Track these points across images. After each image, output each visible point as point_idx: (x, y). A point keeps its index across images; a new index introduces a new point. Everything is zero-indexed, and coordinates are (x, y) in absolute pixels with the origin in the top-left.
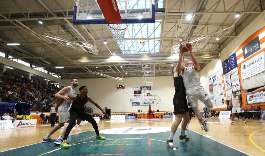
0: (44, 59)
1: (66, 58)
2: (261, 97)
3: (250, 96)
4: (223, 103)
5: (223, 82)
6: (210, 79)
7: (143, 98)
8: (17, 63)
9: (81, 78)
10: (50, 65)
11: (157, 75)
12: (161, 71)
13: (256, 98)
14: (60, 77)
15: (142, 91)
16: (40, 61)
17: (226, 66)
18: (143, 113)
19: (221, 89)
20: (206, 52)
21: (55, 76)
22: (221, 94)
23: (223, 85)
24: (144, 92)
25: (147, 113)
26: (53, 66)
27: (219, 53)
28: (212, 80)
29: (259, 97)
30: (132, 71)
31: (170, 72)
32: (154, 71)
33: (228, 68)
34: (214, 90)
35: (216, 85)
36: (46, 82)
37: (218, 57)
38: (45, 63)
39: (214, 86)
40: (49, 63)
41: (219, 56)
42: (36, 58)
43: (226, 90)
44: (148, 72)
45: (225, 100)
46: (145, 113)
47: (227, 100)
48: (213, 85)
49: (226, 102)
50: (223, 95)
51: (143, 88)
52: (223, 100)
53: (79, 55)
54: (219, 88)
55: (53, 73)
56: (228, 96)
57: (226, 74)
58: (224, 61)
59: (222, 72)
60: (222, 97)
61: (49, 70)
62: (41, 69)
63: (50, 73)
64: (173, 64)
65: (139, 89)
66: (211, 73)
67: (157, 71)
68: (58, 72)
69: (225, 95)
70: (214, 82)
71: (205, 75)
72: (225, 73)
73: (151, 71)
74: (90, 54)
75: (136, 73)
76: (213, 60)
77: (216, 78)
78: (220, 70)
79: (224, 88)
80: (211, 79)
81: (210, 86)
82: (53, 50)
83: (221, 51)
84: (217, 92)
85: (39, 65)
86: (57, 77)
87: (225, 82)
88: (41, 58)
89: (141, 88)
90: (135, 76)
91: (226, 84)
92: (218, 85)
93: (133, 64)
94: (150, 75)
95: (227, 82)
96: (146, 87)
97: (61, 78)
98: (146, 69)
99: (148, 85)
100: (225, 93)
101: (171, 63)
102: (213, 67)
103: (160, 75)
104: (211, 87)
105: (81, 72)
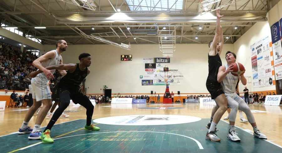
0: (18, 15)
1: (50, 14)
4: (271, 83)
5: (272, 54)
6: (253, 49)
7: (158, 73)
9: (70, 43)
10: (27, 24)
11: (178, 42)
12: (184, 36)
14: (40, 41)
15: (157, 64)
16: (13, 18)
17: (276, 31)
18: (157, 95)
19: (268, 64)
20: (249, 10)
21: (33, 39)
22: (269, 71)
23: (271, 59)
24: (160, 65)
25: (163, 95)
26: (30, 25)
27: (266, 13)
28: (256, 51)
30: (144, 35)
31: (197, 38)
32: (174, 37)
33: (278, 34)
34: (258, 65)
35: (262, 57)
36: (20, 47)
37: (264, 19)
38: (19, 21)
39: (259, 59)
40: (25, 21)
41: (267, 16)
42: (6, 14)
43: (276, 66)
44: (166, 38)
45: (273, 79)
46: (160, 95)
47: (276, 80)
48: (257, 58)
49: (275, 82)
50: (271, 72)
51: (158, 60)
52: (270, 79)
53: (68, 10)
54: (266, 62)
55: (31, 36)
56: (278, 74)
57: (276, 43)
58: (274, 25)
59: (271, 41)
60: (270, 75)
61: (26, 31)
62: (12, 29)
63: (27, 36)
64: (201, 26)
65: (151, 62)
66: (255, 41)
67: (179, 36)
68: (37, 34)
69: (274, 73)
70: (258, 53)
71: (247, 43)
72: (274, 41)
73: (170, 36)
74: (83, 10)
75: (149, 38)
76: (259, 23)
77: (262, 47)
78: (268, 37)
79: (273, 63)
80: (255, 49)
81: (252, 59)
82: (32, 2)
83: (270, 9)
84: (262, 68)
85: (11, 23)
86: (37, 41)
87: (274, 54)
88: (13, 14)
89: (155, 59)
90: (147, 43)
91: (276, 57)
92: (263, 59)
93: (145, 26)
94: (168, 42)
95: (276, 54)
96: (163, 58)
97: (42, 42)
98: (163, 33)
99: (165, 56)
100: (273, 70)
101: (199, 26)
102: (257, 33)
103: (183, 43)
104: (255, 60)
105: (71, 35)
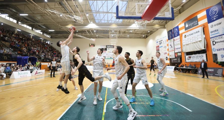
0: (42, 25)
1: (58, 24)
2: (197, 58)
3: (189, 57)
4: (167, 60)
5: (168, 45)
6: (157, 42)
7: (108, 53)
8: (23, 27)
9: (64, 37)
10: (45, 29)
11: (119, 37)
12: (122, 35)
13: (193, 58)
14: (50, 36)
15: (107, 49)
16: (39, 26)
17: (170, 34)
18: (108, 64)
19: (166, 50)
20: (157, 23)
21: (47, 36)
22: (166, 53)
23: (167, 47)
24: (109, 49)
25: (112, 64)
26: (47, 29)
27: (165, 25)
28: (159, 43)
29: (195, 58)
30: (101, 34)
31: (128, 36)
32: (117, 35)
33: (172, 36)
34: (160, 50)
35: (162, 47)
36: (41, 40)
37: (164, 28)
38: (42, 28)
39: (160, 47)
40: (45, 27)
41: (166, 26)
42: (37, 24)
43: (170, 51)
44: (113, 36)
45: (168, 58)
46: (110, 64)
47: (170, 58)
48: (159, 47)
49: (169, 59)
50: (167, 54)
51: (108, 47)
52: (167, 57)
53: (67, 22)
54: (164, 49)
55: (46, 34)
56: (171, 55)
57: (170, 40)
58: (170, 31)
59: (167, 38)
60: (167, 55)
61: (44, 32)
62: (39, 32)
63: (44, 34)
64: (132, 30)
65: (105, 47)
66: (158, 38)
67: (120, 35)
68: (49, 33)
69: (169, 55)
70: (160, 44)
71: (154, 39)
72: (169, 39)
73: (115, 35)
74: (74, 22)
75: (103, 36)
76: (160, 29)
77: (162, 42)
78: (166, 37)
79: (168, 50)
80: (158, 42)
81: (157, 47)
82: (49, 18)
83: (167, 23)
84: (162, 52)
85: (38, 28)
86: (48, 36)
87: (169, 45)
88: (40, 24)
89: (107, 46)
90: (102, 38)
91: (170, 47)
92: (163, 47)
93: (102, 30)
94: (114, 37)
95: (170, 45)
96: (110, 46)
97: (51, 37)
98: (112, 33)
99: (112, 44)
100: (168, 53)
101: (130, 30)
102: (160, 34)
103: (121, 38)
104: (158, 48)
105: (65, 34)
